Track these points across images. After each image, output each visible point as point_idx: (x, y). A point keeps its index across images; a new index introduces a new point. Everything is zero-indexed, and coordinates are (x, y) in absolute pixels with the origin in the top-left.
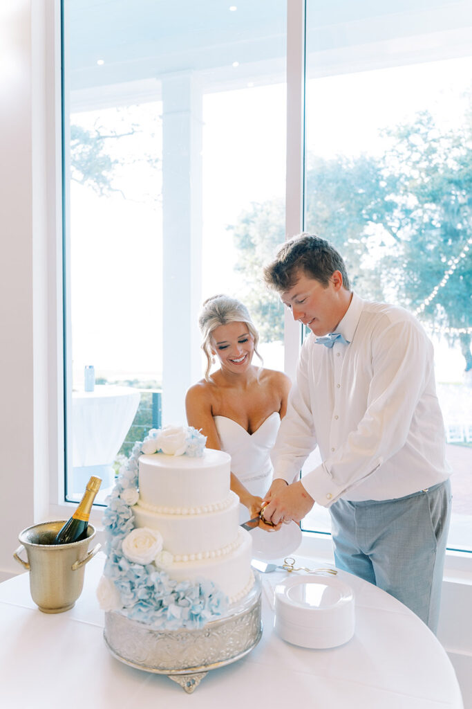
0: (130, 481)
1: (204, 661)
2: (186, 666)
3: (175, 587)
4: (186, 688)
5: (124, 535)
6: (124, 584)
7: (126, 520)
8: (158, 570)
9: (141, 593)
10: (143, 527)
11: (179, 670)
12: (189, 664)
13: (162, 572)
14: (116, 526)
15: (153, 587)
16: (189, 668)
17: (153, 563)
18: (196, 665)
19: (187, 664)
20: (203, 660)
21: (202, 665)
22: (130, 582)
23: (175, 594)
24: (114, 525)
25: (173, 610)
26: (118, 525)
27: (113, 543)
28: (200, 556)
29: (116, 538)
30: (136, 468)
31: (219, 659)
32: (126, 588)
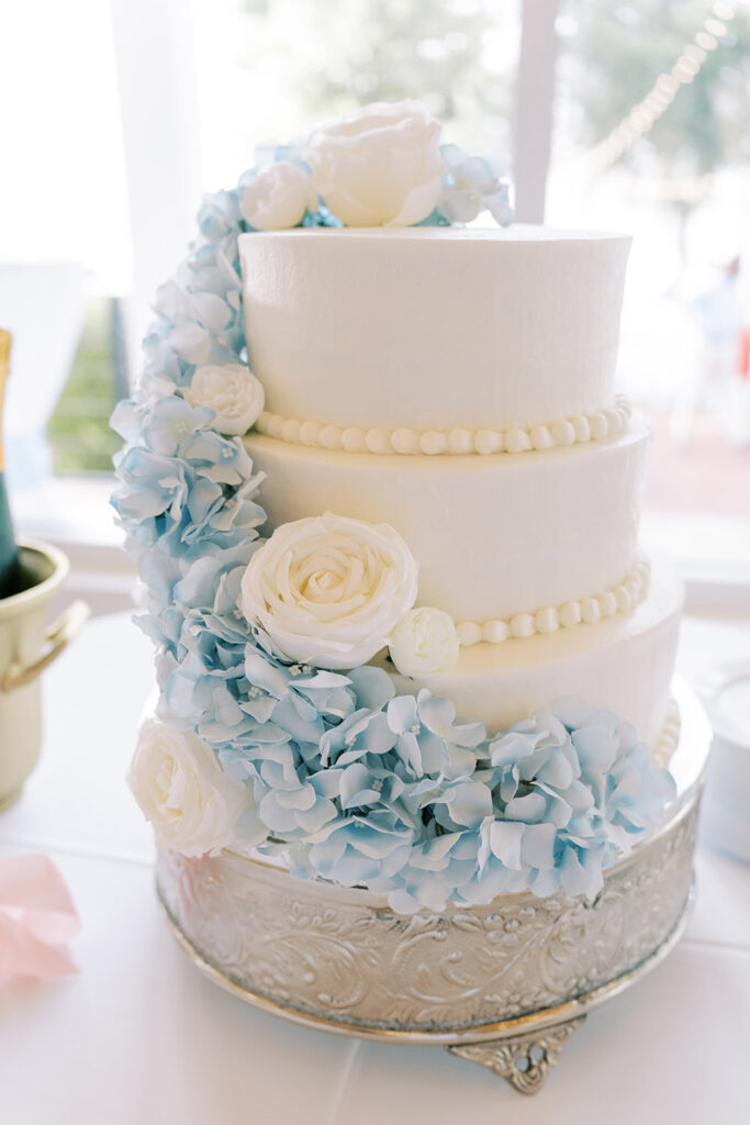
0: (214, 336)
1: (577, 986)
2: (516, 1009)
3: (484, 747)
4: (519, 1080)
5: (231, 554)
6: (267, 754)
7: (230, 491)
8: (408, 687)
9: (345, 783)
10: (317, 513)
11: (489, 1024)
12: (527, 1002)
13: (424, 694)
14: (187, 519)
15: (391, 758)
16: (527, 1013)
17: (386, 660)
18: (548, 1002)
19: (518, 1003)
20: (574, 981)
21: (567, 1000)
22: (293, 744)
23: (487, 775)
24: (177, 514)
25: (499, 840)
26: (196, 513)
27: (187, 590)
28: (551, 622)
29: (197, 571)
30: (231, 287)
31: (618, 968)
32: (277, 768)
